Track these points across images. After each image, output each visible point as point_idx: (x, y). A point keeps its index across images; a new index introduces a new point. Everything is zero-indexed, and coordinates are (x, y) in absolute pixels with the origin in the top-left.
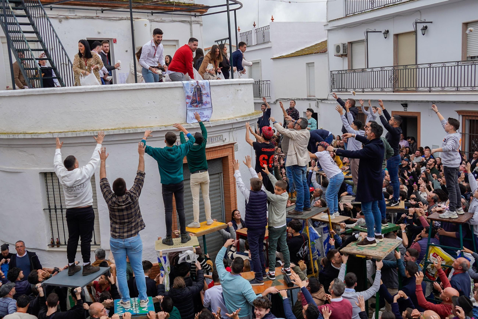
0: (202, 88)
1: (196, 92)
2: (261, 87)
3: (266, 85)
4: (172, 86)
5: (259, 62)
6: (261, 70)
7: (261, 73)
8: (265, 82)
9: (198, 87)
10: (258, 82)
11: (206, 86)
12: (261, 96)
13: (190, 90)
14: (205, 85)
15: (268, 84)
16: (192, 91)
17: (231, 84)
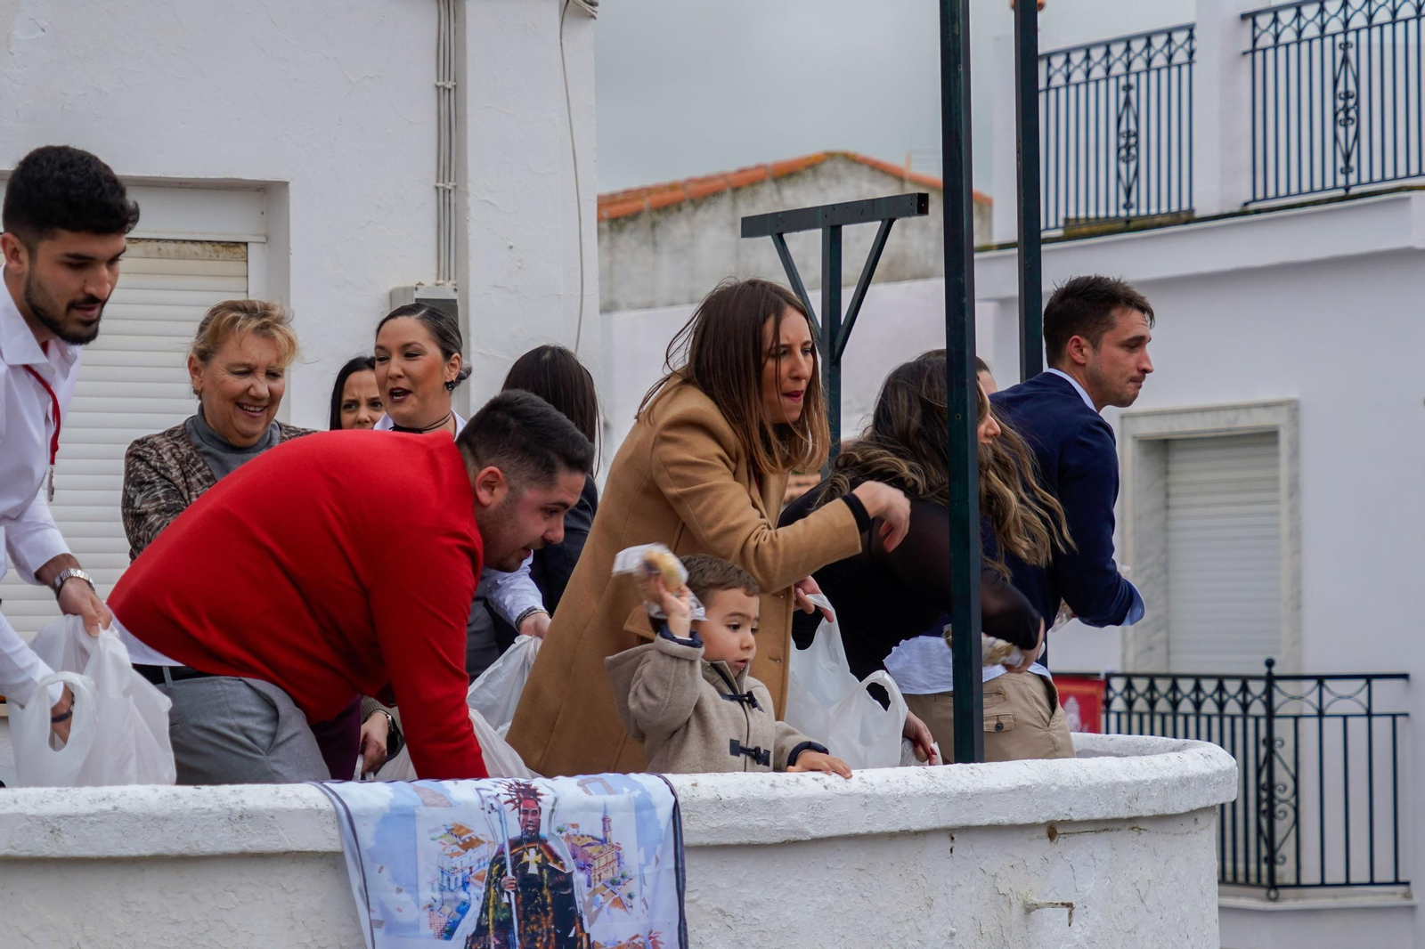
0: (579, 878)
1: (503, 927)
2: (1285, 753)
3: (1358, 727)
4: (208, 847)
5: (1266, 438)
6: (1296, 534)
7: (1297, 578)
8: (1347, 697)
9: (532, 857)
10: (1257, 688)
11: (633, 857)
12: (1285, 872)
13: (428, 894)
14: (625, 834)
15: (1382, 726)
16: (463, 909)
17: (952, 833)
